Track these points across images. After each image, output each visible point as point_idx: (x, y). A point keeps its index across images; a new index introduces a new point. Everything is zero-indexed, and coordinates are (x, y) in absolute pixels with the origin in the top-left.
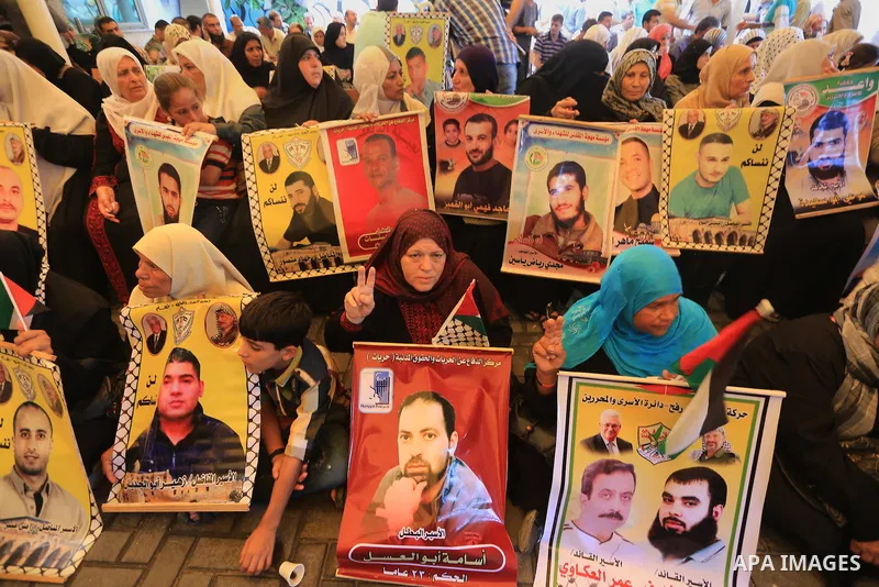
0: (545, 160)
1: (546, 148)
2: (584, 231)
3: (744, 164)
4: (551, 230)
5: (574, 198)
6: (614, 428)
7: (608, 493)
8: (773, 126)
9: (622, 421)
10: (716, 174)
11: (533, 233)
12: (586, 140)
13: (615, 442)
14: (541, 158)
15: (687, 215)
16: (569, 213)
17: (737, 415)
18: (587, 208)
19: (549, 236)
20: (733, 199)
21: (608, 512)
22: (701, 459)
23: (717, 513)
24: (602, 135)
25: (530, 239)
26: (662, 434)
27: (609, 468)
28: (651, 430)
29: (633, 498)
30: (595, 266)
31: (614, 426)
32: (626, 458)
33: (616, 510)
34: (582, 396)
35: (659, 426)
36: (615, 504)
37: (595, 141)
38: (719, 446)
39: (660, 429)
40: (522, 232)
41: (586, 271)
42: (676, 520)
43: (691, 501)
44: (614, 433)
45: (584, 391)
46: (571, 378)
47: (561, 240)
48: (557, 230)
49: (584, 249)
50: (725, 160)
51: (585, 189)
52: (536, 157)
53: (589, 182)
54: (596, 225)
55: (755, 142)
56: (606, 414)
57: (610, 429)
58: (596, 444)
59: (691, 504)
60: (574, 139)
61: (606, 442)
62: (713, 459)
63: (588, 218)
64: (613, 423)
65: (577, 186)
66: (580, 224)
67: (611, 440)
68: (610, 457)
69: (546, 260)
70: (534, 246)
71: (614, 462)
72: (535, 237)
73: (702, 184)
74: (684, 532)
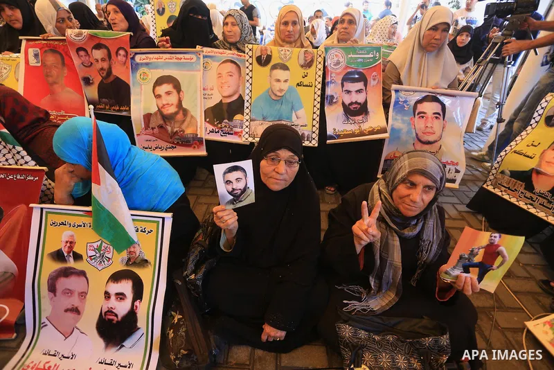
0: (150, 77)
1: (149, 69)
2: (184, 121)
3: (298, 85)
4: (161, 122)
5: (173, 99)
6: (71, 244)
7: (69, 292)
8: (312, 61)
9: (76, 239)
10: (281, 90)
11: (151, 126)
12: (176, 61)
13: (71, 254)
14: (147, 76)
15: (264, 119)
16: (172, 110)
17: (147, 232)
18: (185, 105)
19: (161, 127)
20: (292, 108)
21: (70, 307)
22: (127, 264)
23: (136, 306)
24: (187, 56)
25: (150, 131)
26: (103, 248)
27: (67, 273)
28: (95, 245)
29: (88, 296)
30: (196, 144)
31: (71, 243)
32: (79, 266)
33: (76, 305)
34: (50, 222)
35: (100, 242)
36: (75, 301)
37: (182, 60)
38: (137, 255)
39: (101, 244)
40: (143, 126)
41: (191, 149)
42: (113, 312)
43: (121, 296)
44: (71, 248)
45: (52, 218)
46: (42, 209)
47: (169, 129)
48: (165, 122)
49: (185, 133)
50: (286, 81)
51: (181, 93)
52: (144, 75)
53: (183, 88)
54: (192, 117)
55: (303, 71)
56: (66, 234)
57: (68, 245)
58: (58, 256)
59: (121, 299)
60: (167, 60)
61: (66, 255)
62: (135, 264)
63: (185, 112)
64: (70, 240)
65: (175, 92)
66: (180, 116)
67: (69, 253)
68: (68, 265)
69: (164, 144)
70: (153, 135)
71: (71, 268)
72: (153, 129)
73: (273, 97)
74: (117, 322)
